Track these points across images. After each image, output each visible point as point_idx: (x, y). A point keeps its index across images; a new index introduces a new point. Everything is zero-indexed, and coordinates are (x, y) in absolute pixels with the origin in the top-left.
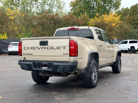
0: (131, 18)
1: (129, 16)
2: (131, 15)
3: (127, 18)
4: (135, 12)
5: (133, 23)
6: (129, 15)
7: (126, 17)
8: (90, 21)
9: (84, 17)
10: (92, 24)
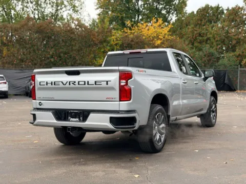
0: (196, 31)
1: (193, 28)
2: (196, 25)
3: (190, 30)
4: (203, 20)
5: (200, 40)
6: (192, 26)
7: (188, 28)
8: (114, 36)
9: (102, 27)
10: (117, 40)
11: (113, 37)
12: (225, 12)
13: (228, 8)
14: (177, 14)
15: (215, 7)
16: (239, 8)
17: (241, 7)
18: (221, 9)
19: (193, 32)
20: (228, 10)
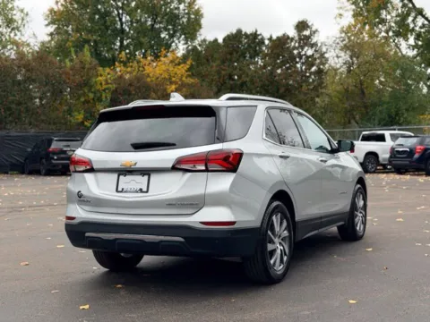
0: (224, 70)
1: (219, 65)
2: (223, 62)
3: (214, 69)
4: (235, 53)
5: (231, 85)
6: (218, 62)
7: (212, 67)
8: (101, 75)
9: (81, 62)
10: (107, 83)
11: (100, 78)
12: (267, 42)
13: (271, 37)
14: (186, 39)
15: (251, 34)
16: (288, 37)
17: (291, 36)
18: (260, 37)
19: (219, 72)
20: (270, 39)
